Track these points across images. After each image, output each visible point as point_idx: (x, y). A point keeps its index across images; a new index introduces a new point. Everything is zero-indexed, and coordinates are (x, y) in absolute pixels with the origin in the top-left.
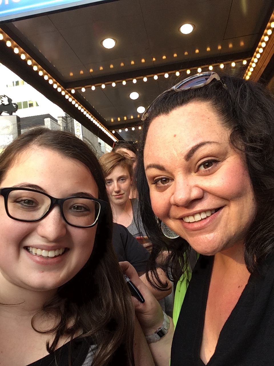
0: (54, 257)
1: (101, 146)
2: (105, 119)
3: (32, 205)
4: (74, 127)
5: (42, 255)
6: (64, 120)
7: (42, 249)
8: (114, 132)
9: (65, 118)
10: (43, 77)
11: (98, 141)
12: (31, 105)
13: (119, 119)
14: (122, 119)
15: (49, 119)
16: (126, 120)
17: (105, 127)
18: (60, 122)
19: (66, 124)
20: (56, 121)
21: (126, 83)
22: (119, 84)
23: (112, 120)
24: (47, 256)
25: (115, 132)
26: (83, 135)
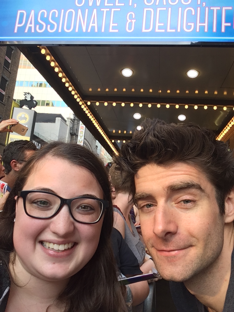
0: (64, 250)
1: (97, 149)
2: (108, 129)
3: (47, 205)
4: (79, 129)
5: (54, 248)
6: (72, 122)
7: (54, 244)
8: (113, 141)
9: (73, 120)
10: (64, 83)
11: (95, 144)
12: (48, 104)
13: (120, 132)
14: (122, 132)
15: (60, 118)
16: (125, 134)
17: (107, 136)
18: (68, 123)
19: (73, 126)
20: (65, 121)
21: (134, 105)
22: (127, 105)
23: (114, 131)
24: (58, 249)
25: (115, 141)
26: (84, 136)
